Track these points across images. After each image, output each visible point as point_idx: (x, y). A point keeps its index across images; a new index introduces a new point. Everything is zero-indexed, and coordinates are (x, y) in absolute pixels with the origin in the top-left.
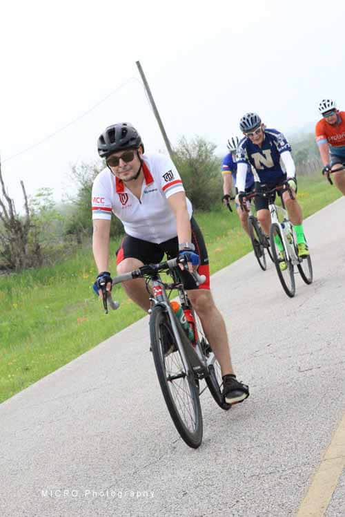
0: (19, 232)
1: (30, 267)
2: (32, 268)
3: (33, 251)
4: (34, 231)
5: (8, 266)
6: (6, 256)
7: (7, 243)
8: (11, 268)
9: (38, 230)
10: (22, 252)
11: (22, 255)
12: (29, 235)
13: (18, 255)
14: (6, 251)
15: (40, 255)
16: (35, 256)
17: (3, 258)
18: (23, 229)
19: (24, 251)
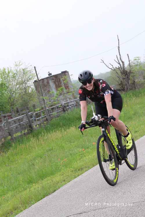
0: (126, 75)
1: (131, 90)
2: (132, 90)
3: (132, 83)
4: (132, 75)
5: (122, 89)
6: (121, 85)
7: (122, 80)
8: (123, 90)
9: (134, 75)
10: (128, 84)
11: (128, 85)
12: (130, 77)
13: (126, 85)
14: (121, 84)
15: (135, 85)
16: (133, 85)
17: (120, 86)
18: (128, 74)
19: (128, 83)
